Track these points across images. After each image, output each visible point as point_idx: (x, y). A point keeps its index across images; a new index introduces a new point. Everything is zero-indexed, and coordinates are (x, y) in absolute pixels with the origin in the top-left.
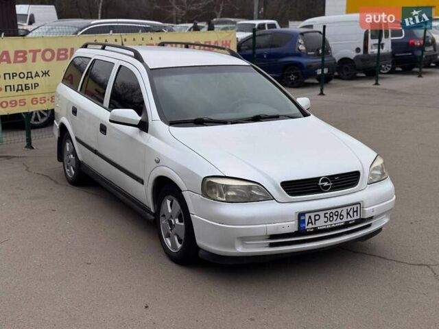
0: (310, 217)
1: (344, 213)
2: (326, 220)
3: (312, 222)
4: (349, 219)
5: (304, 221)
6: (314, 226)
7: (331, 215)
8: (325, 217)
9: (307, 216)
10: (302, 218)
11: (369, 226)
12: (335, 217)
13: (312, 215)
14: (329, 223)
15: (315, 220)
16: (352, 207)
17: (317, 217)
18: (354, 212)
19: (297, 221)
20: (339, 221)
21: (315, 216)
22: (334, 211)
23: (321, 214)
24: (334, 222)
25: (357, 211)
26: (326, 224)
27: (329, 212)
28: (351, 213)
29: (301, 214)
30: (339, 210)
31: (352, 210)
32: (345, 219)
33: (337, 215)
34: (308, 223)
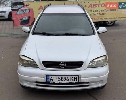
0: (51, 77)
1: (69, 78)
2: (59, 80)
3: (52, 80)
4: (72, 81)
5: (49, 78)
6: (53, 81)
7: (62, 78)
8: (59, 78)
9: (50, 77)
10: (48, 77)
11: (88, 86)
12: (64, 80)
13: (53, 77)
14: (61, 81)
15: (54, 79)
16: (74, 76)
17: (55, 78)
18: (75, 79)
19: (46, 78)
20: (66, 81)
21: (54, 77)
22: (63, 77)
23: (57, 77)
24: (63, 81)
25: (77, 79)
26: (59, 81)
27: (61, 77)
28: (73, 79)
29: (48, 76)
30: (67, 77)
31: (74, 78)
32: (70, 81)
33: (66, 79)
34: (51, 80)
